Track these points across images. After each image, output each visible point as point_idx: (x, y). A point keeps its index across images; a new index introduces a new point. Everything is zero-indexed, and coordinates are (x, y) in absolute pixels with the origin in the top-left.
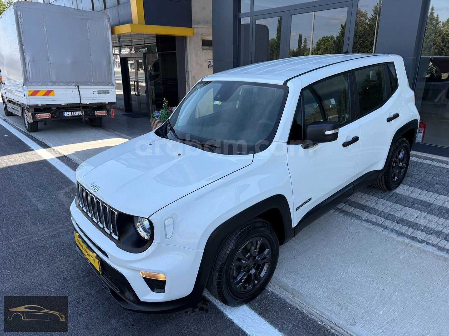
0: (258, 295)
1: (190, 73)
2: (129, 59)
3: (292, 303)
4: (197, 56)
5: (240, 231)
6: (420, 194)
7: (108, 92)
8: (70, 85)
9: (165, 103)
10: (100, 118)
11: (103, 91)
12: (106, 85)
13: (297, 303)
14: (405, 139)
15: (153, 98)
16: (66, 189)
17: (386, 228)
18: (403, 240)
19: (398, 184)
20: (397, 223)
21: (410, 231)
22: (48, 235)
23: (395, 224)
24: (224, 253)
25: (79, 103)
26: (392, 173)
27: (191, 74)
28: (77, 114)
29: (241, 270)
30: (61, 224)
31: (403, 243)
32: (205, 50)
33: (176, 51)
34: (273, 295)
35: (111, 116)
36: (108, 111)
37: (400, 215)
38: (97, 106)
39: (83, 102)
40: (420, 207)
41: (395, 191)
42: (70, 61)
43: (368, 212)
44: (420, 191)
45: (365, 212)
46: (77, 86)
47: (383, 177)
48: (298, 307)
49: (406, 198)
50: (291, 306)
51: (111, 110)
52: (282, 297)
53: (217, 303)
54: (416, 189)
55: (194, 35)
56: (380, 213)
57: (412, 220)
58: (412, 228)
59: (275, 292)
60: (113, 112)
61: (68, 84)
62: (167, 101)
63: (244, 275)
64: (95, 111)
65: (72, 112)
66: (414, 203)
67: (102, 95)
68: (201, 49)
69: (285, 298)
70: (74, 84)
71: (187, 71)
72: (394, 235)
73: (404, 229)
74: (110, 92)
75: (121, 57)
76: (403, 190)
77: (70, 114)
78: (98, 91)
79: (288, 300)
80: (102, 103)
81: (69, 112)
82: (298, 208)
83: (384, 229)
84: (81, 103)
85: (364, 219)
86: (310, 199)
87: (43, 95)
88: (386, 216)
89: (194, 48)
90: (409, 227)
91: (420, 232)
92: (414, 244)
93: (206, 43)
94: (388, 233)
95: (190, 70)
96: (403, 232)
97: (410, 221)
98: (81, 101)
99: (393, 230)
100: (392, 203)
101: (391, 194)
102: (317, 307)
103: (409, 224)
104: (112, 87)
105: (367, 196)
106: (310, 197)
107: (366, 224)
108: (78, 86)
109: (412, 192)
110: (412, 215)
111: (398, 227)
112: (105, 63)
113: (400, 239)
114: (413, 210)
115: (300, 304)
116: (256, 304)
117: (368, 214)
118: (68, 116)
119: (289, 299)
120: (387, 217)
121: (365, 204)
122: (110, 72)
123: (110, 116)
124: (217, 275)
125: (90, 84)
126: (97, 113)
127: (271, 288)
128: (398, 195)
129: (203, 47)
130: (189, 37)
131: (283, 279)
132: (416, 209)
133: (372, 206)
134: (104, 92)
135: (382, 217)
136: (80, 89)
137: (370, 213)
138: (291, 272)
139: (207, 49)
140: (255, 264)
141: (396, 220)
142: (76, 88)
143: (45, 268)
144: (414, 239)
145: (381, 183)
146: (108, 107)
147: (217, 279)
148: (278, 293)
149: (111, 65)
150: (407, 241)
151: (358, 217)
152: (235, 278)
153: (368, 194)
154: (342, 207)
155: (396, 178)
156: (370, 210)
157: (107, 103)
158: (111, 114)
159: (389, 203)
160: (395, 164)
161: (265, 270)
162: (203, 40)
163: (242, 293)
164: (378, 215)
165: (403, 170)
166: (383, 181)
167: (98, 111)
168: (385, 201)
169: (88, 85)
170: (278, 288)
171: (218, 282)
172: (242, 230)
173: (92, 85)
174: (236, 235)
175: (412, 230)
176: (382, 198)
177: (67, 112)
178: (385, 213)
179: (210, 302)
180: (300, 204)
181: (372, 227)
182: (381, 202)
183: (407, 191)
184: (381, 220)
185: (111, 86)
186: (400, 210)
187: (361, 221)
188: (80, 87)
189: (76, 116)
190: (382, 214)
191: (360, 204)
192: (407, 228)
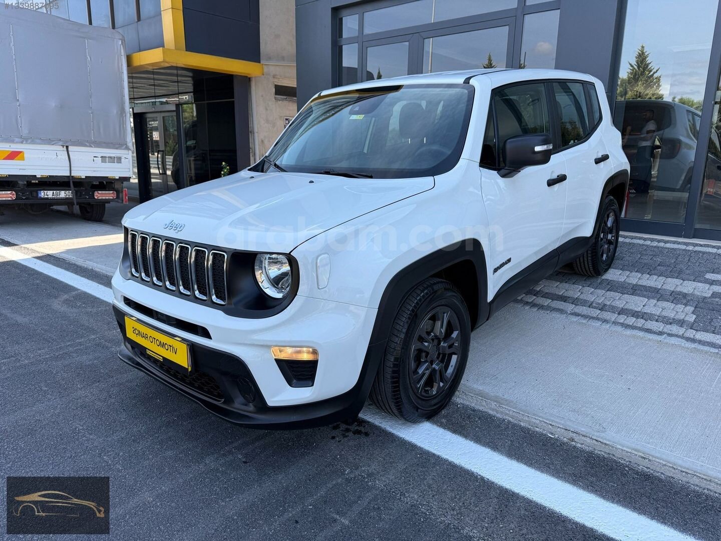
0: (443, 409)
1: (256, 135)
2: (149, 115)
3: (499, 415)
4: (267, 109)
5: (422, 291)
6: (639, 279)
7: (119, 160)
8: (53, 145)
9: (225, 170)
10: (103, 203)
11: (111, 157)
12: (117, 149)
13: (507, 414)
14: (612, 198)
16: (66, 296)
17: (605, 321)
18: (635, 333)
19: (609, 265)
20: (619, 314)
21: (640, 322)
22: (47, 356)
23: (616, 315)
24: (402, 324)
25: (69, 175)
26: (601, 247)
27: (258, 136)
28: (63, 194)
29: (422, 360)
30: (69, 341)
31: (634, 336)
32: (280, 100)
33: (233, 98)
34: (466, 408)
35: (123, 201)
36: (118, 192)
37: (620, 304)
38: (99, 182)
39: (75, 174)
40: (645, 293)
41: (604, 277)
42: (54, 105)
43: (572, 303)
44: (639, 275)
45: (568, 304)
46: (65, 147)
47: (589, 252)
48: (510, 419)
49: (621, 284)
50: (499, 419)
51: (122, 191)
52: (481, 408)
53: (381, 423)
54: (633, 273)
55: (263, 75)
56: (591, 304)
57: (639, 309)
58: (642, 318)
59: (468, 403)
60: (126, 194)
61: (50, 142)
62: (228, 167)
63: (427, 369)
64: (95, 191)
65: (55, 192)
66: (636, 290)
67: (108, 165)
68: (274, 100)
69: (486, 410)
70: (61, 143)
71: (251, 132)
72: (619, 329)
73: (631, 321)
74: (123, 160)
75: (135, 112)
76: (613, 275)
77: (49, 194)
78: (102, 157)
79: (491, 412)
80: (108, 177)
81: (48, 191)
82: (496, 270)
83: (603, 322)
84: (72, 175)
85: (569, 312)
86: (509, 260)
87: (5, 159)
88: (600, 307)
89: (262, 96)
90: (637, 318)
91: (654, 322)
92: (651, 338)
93: (281, 91)
94: (610, 327)
95: (256, 130)
96: (631, 324)
97: (636, 311)
98: (72, 172)
99: (615, 323)
100: (604, 292)
101: (599, 281)
102: (541, 415)
103: (636, 314)
104: (126, 152)
105: (566, 285)
106: (509, 258)
107: (575, 319)
108: (67, 147)
109: (627, 276)
110: (637, 303)
111: (622, 319)
112: (115, 112)
113: (629, 332)
114: (637, 297)
115: (514, 414)
116: (444, 421)
117: (574, 306)
118: (47, 199)
119: (493, 410)
120: (603, 308)
121: (565, 294)
122: (123, 127)
123: (120, 201)
124: (392, 360)
125: (88, 144)
126: (100, 195)
127: (459, 398)
128: (609, 282)
129: (277, 96)
130: (255, 77)
131: (475, 386)
132: (639, 295)
133: (576, 296)
134: (112, 159)
135: (595, 308)
136: (70, 153)
137: (576, 305)
138: (485, 377)
139: (283, 100)
140: (439, 354)
141: (617, 311)
142: (64, 150)
143: (55, 399)
144: (649, 331)
145: (586, 262)
146: (117, 186)
147: (392, 366)
148: (473, 405)
149: (125, 116)
150: (641, 334)
151: (561, 311)
152: (416, 372)
153: (566, 282)
154: (532, 300)
155: (605, 256)
156: (575, 302)
157: (116, 178)
158: (122, 197)
159: (600, 292)
160: (602, 234)
161: (452, 366)
162: (276, 86)
163: (423, 400)
164: (589, 307)
165: (612, 247)
166: (589, 258)
167: (100, 192)
168: (593, 290)
169: (85, 146)
170: (472, 397)
171: (394, 372)
172: (423, 294)
173: (92, 147)
174: (417, 296)
175: (642, 321)
176: (588, 287)
177: (46, 192)
178: (599, 304)
179: (369, 422)
180: (498, 265)
181: (584, 322)
182: (589, 291)
183: (621, 276)
184: (595, 313)
185: (124, 149)
186: (617, 298)
187: (565, 315)
188: (70, 148)
189: (62, 199)
190: (594, 305)
191: (559, 295)
192: (635, 319)
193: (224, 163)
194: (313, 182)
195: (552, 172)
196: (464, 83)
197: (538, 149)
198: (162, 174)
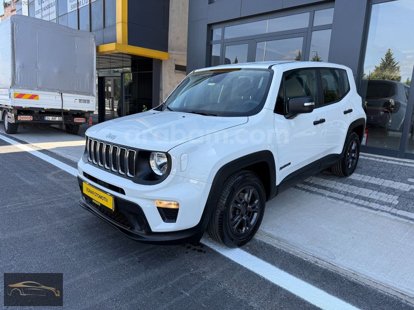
0: (248, 241)
1: (163, 91)
2: (106, 78)
3: (278, 247)
4: (170, 78)
5: (238, 177)
6: (369, 179)
7: (88, 101)
8: (54, 92)
9: (145, 110)
10: (79, 124)
11: (84, 100)
12: (88, 95)
13: (283, 247)
14: (355, 133)
15: (127, 112)
16: (54, 173)
17: (346, 202)
18: (362, 209)
19: (352, 171)
20: (355, 198)
21: (366, 203)
22: (42, 202)
23: (353, 199)
24: (225, 193)
25: (61, 108)
26: (348, 161)
27: (165, 92)
28: (57, 119)
29: (237, 214)
30: (54, 195)
31: (362, 211)
32: (177, 73)
33: (152, 71)
34: (261, 242)
35: (89, 123)
36: (87, 119)
37: (356, 193)
38: (77, 113)
39: (64, 108)
40: (372, 187)
41: (349, 177)
42: (56, 71)
43: (329, 191)
44: (370, 177)
45: (327, 191)
46: (60, 94)
47: (340, 163)
48: (284, 249)
49: (359, 182)
50: (278, 249)
51: (89, 119)
52: (269, 243)
53: (213, 247)
54: (366, 176)
55: (169, 59)
56: (340, 192)
57: (367, 196)
58: (368, 201)
59: (262, 240)
60: (91, 120)
61: (52, 90)
62: (146, 108)
63: (239, 219)
64: (74, 118)
65: (53, 117)
66: (366, 185)
67: (82, 104)
68: (174, 72)
69: (272, 244)
70: (58, 91)
71: (161, 90)
72: (354, 206)
73: (361, 202)
74: (90, 102)
75: (99, 76)
76: (355, 176)
77: (50, 118)
78: (79, 100)
79: (274, 245)
80: (82, 110)
81: (50, 117)
82: (281, 168)
83: (345, 202)
84: (63, 108)
85: (327, 196)
86: (290, 164)
87: (28, 99)
88: (345, 193)
89: (168, 70)
90: (365, 201)
91: (374, 204)
92: (371, 212)
93: (179, 68)
94: (349, 205)
95: (163, 89)
96: (361, 204)
97: (365, 197)
98: (63, 107)
99: (352, 203)
100: (348, 185)
101: (346, 179)
102: (301, 248)
103: (365, 199)
104: (92, 97)
105: (327, 181)
106: (289, 162)
107: (330, 199)
108: (62, 94)
109: (363, 178)
110: (366, 192)
111: (356, 201)
112: (88, 76)
113: (359, 208)
114: (366, 190)
115: (286, 247)
116: (248, 248)
117: (330, 192)
118: (49, 121)
119: (275, 244)
120: (346, 194)
121: (326, 186)
122: (92, 84)
123: (87, 124)
124: (219, 212)
125: (73, 93)
126: (77, 120)
127: (258, 237)
128: (352, 180)
129: (176, 71)
130: (164, 60)
131: (267, 231)
132: (368, 188)
133: (332, 187)
134: (85, 101)
135: (342, 194)
136: (63, 97)
137: (331, 192)
138: (274, 227)
139: (179, 73)
140: (247, 211)
141: (354, 196)
142: (59, 95)
143: (44, 224)
144: (371, 208)
145: (338, 168)
146: (86, 115)
147: (219, 215)
148: (265, 241)
149: (93, 78)
150: (366, 209)
151: (323, 195)
152: (233, 220)
153: (327, 179)
154: (307, 188)
155: (350, 165)
156: (331, 190)
157: (86, 111)
158: (89, 122)
159: (346, 185)
160: (349, 153)
161: (254, 219)
162: (176, 65)
163: (238, 236)
164: (339, 193)
165: (355, 161)
166: (341, 166)
167: (77, 118)
168: (342, 184)
169: (71, 93)
170: (265, 236)
171: (220, 218)
173: (74, 94)
174: (235, 179)
175: (368, 203)
176: (340, 182)
177: (48, 117)
178: (345, 192)
179: (207, 246)
180: (283, 166)
181: (335, 201)
182: (340, 185)
183: (359, 178)
184: (342, 196)
185: (92, 96)
186: (355, 189)
187: (325, 197)
188: (63, 94)
189: (57, 121)
190: (341, 192)
191: (322, 186)
192: (364, 201)
193: (144, 106)
194: (185, 117)
195: (317, 117)
196: (268, 68)
197: (306, 104)
198: (111, 110)
